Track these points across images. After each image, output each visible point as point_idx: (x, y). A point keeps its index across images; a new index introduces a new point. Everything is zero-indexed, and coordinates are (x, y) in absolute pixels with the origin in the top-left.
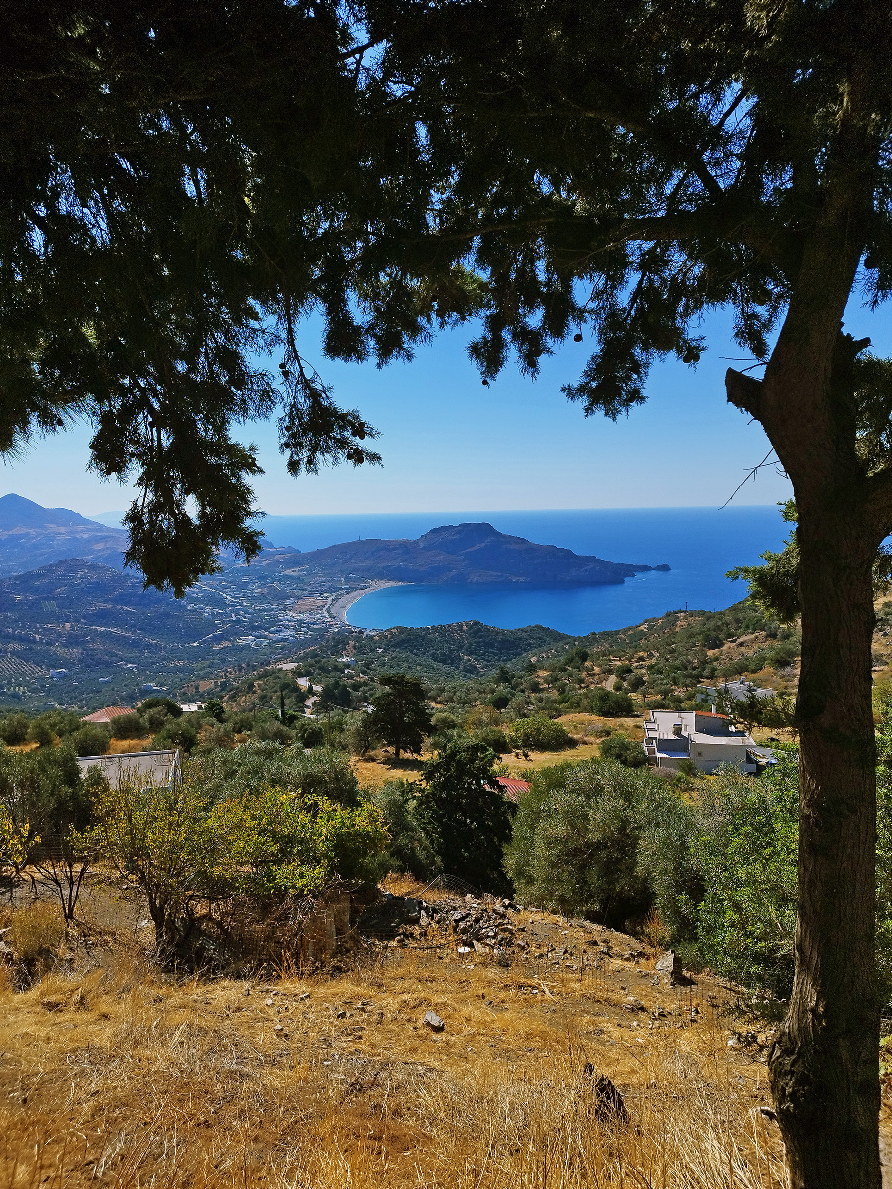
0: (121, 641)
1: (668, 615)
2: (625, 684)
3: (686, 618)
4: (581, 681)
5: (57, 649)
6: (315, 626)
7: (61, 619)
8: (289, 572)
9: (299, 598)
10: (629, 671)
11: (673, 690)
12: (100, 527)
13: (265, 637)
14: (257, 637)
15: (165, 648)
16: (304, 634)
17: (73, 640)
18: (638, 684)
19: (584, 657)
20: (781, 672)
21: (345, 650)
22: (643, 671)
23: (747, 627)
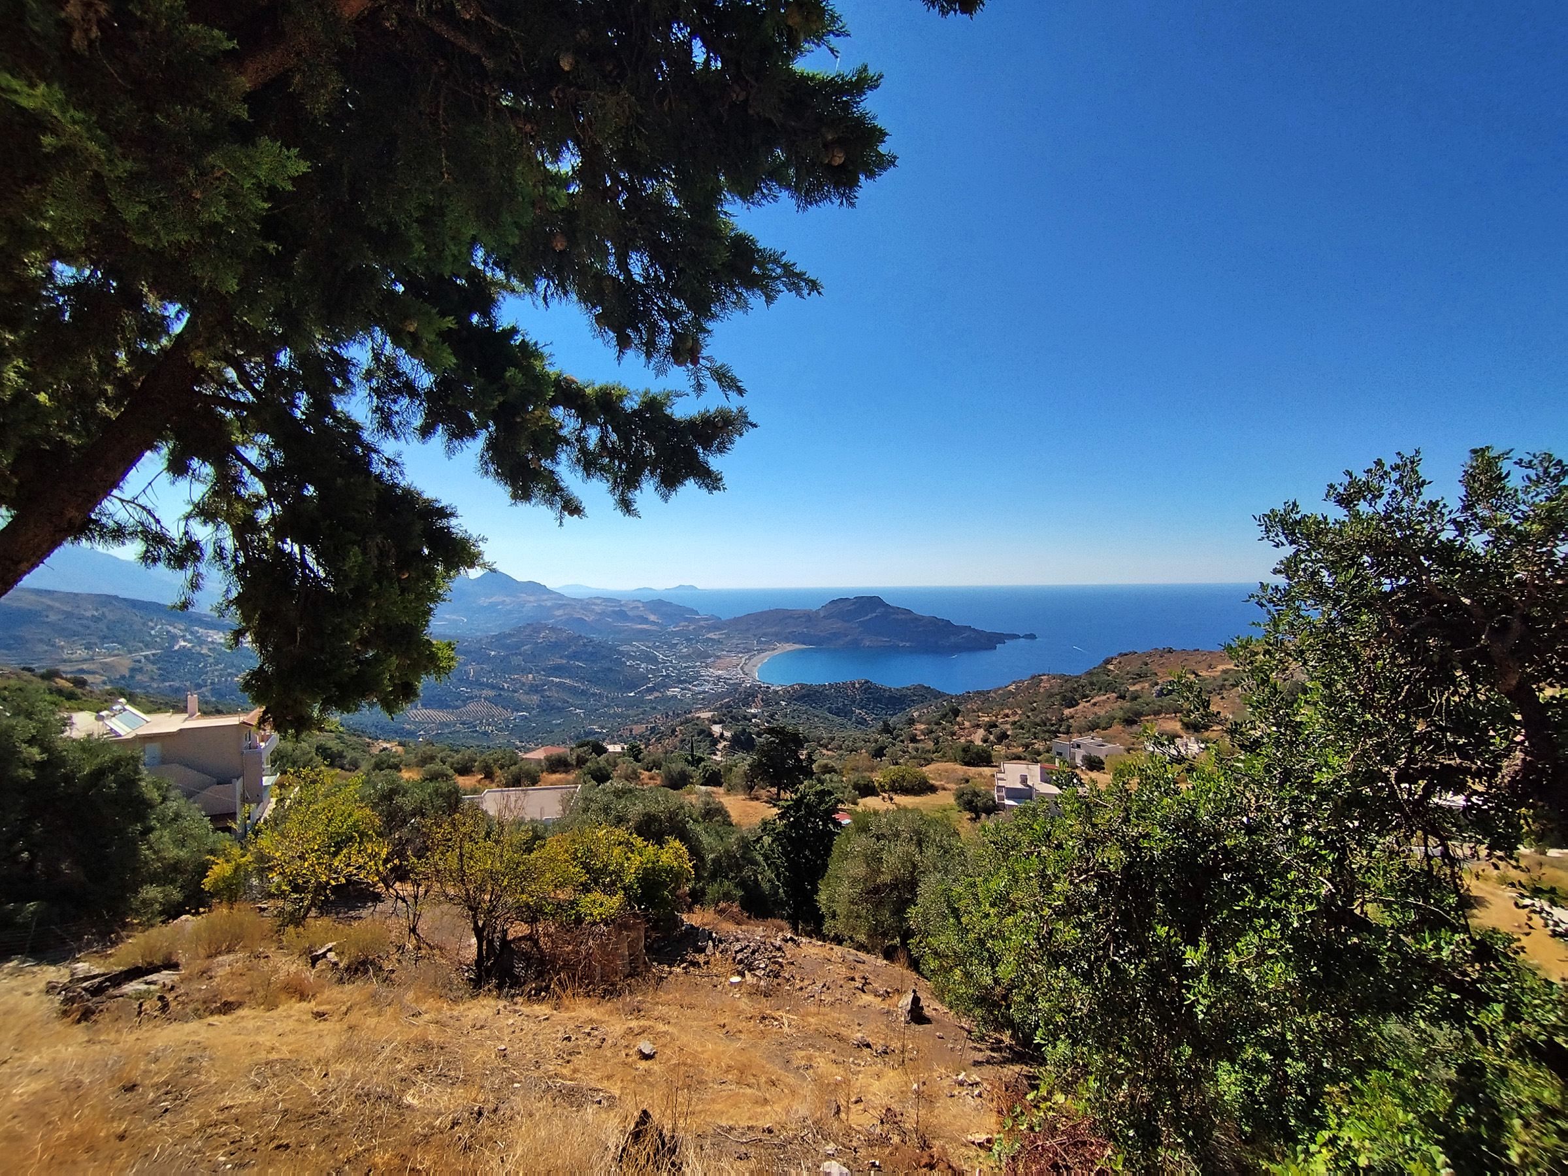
0: (573, 691)
1: (1033, 678)
2: (992, 737)
3: (1048, 680)
4: (953, 734)
5: (521, 696)
6: (731, 682)
7: (525, 671)
8: (711, 635)
9: (718, 657)
10: (996, 726)
11: (1033, 744)
12: (561, 596)
13: (689, 690)
14: (682, 689)
15: (607, 697)
16: (721, 688)
17: (534, 689)
18: (1003, 736)
19: (956, 713)
20: (1129, 729)
21: (754, 702)
22: (1008, 726)
23: (1100, 689)
